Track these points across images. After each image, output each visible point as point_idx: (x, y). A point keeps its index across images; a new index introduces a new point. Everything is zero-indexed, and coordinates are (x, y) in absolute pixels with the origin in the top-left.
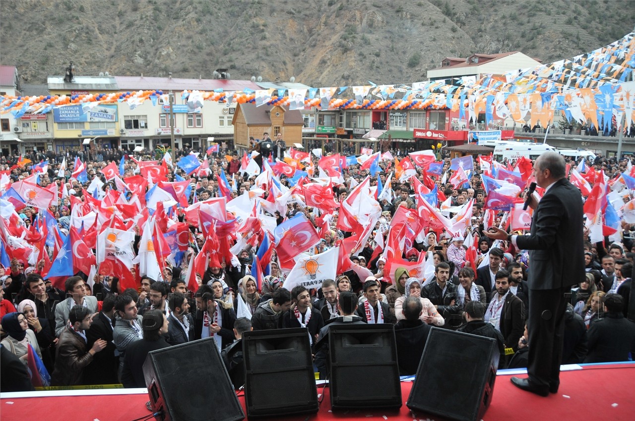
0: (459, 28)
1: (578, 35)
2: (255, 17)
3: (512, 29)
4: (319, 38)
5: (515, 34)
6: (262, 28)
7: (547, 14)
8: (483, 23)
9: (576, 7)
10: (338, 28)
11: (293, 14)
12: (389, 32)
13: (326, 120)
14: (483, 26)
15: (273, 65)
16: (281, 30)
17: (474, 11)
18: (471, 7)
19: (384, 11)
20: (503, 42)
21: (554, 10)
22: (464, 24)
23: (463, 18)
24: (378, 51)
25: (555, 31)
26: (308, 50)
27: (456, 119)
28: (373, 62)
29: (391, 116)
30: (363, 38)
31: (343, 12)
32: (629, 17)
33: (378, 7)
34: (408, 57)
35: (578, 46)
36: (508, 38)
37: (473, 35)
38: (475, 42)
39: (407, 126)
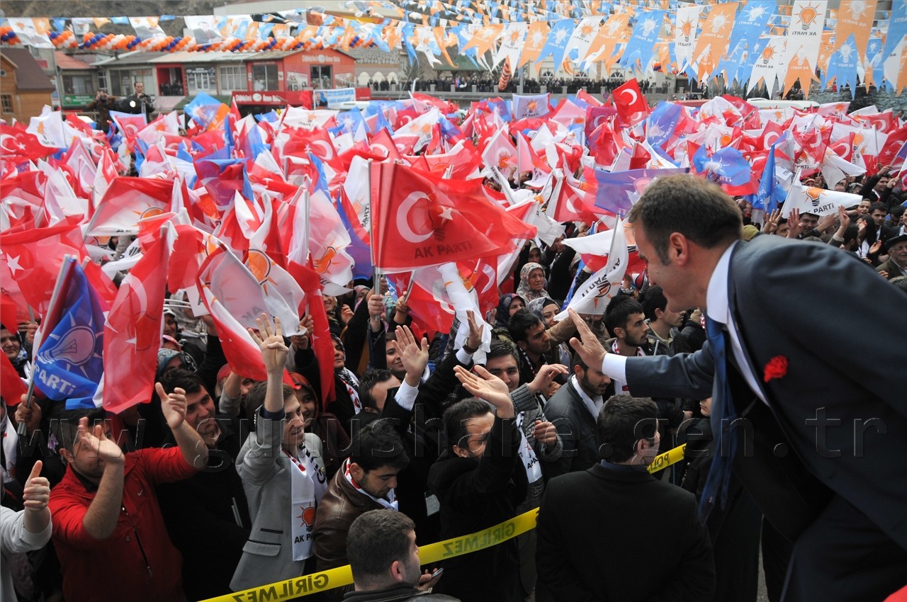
13: (77, 85)
27: (293, 74)
29: (189, 74)
39: (217, 88)
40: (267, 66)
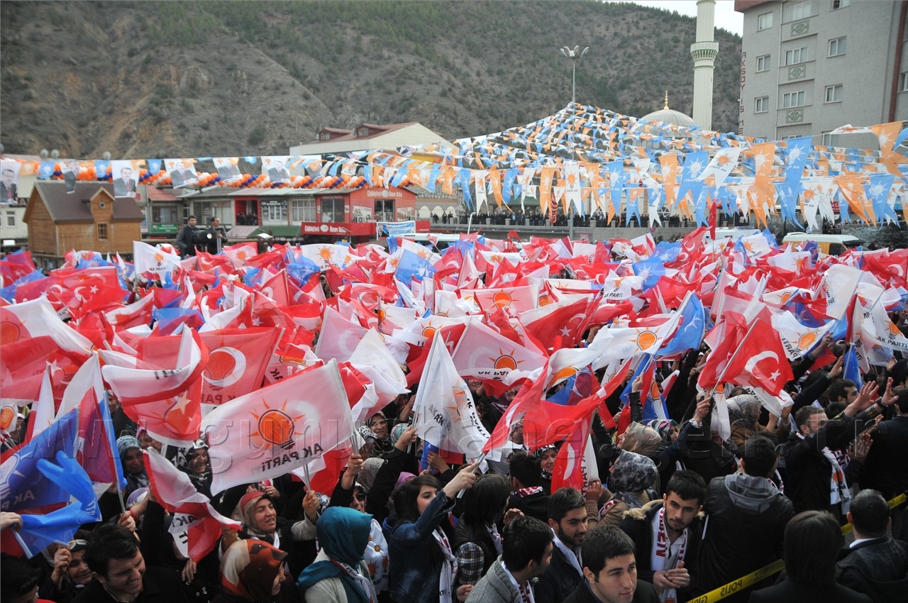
0: (312, 95)
1: (455, 109)
2: (10, 64)
3: (378, 99)
4: (118, 101)
5: (383, 104)
6: (23, 82)
7: (418, 83)
8: (341, 90)
9: (449, 78)
10: (145, 88)
11: (74, 64)
12: (219, 96)
13: (164, 215)
14: (342, 93)
15: (47, 139)
16: (56, 88)
17: (330, 75)
18: (326, 68)
19: (210, 68)
21: (425, 79)
22: (318, 90)
23: (316, 82)
24: (205, 122)
25: (429, 103)
26: (102, 119)
27: (358, 207)
28: (200, 137)
29: (263, 206)
30: (183, 104)
31: (150, 66)
32: (504, 94)
33: (201, 62)
34: (249, 129)
35: (456, 123)
36: (375, 109)
37: (331, 104)
38: (334, 113)
39: (289, 219)
40: (335, 200)
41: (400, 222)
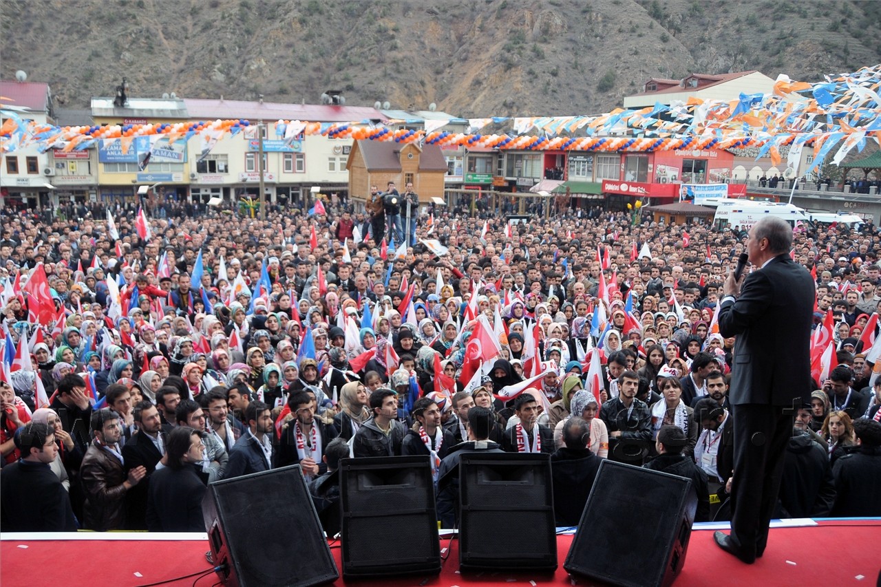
0: (671, 37)
1: (846, 46)
2: (382, 17)
3: (749, 39)
4: (472, 48)
5: (753, 45)
6: (391, 33)
7: (801, 17)
8: (706, 30)
9: (845, 5)
10: (499, 34)
11: (436, 14)
12: (571, 40)
13: (479, 165)
14: (707, 33)
15: (406, 86)
16: (419, 37)
17: (695, 12)
18: (691, 6)
19: (565, 12)
20: (735, 58)
21: (812, 10)
22: (679, 31)
23: (678, 22)
24: (555, 68)
25: (812, 41)
26: (457, 66)
27: (663, 167)
28: (548, 84)
29: (571, 161)
30: (534, 50)
31: (506, 12)
33: (557, 5)
34: (598, 76)
36: (743, 51)
37: (693, 47)
38: (694, 57)
39: (593, 176)
41: (711, 183)
